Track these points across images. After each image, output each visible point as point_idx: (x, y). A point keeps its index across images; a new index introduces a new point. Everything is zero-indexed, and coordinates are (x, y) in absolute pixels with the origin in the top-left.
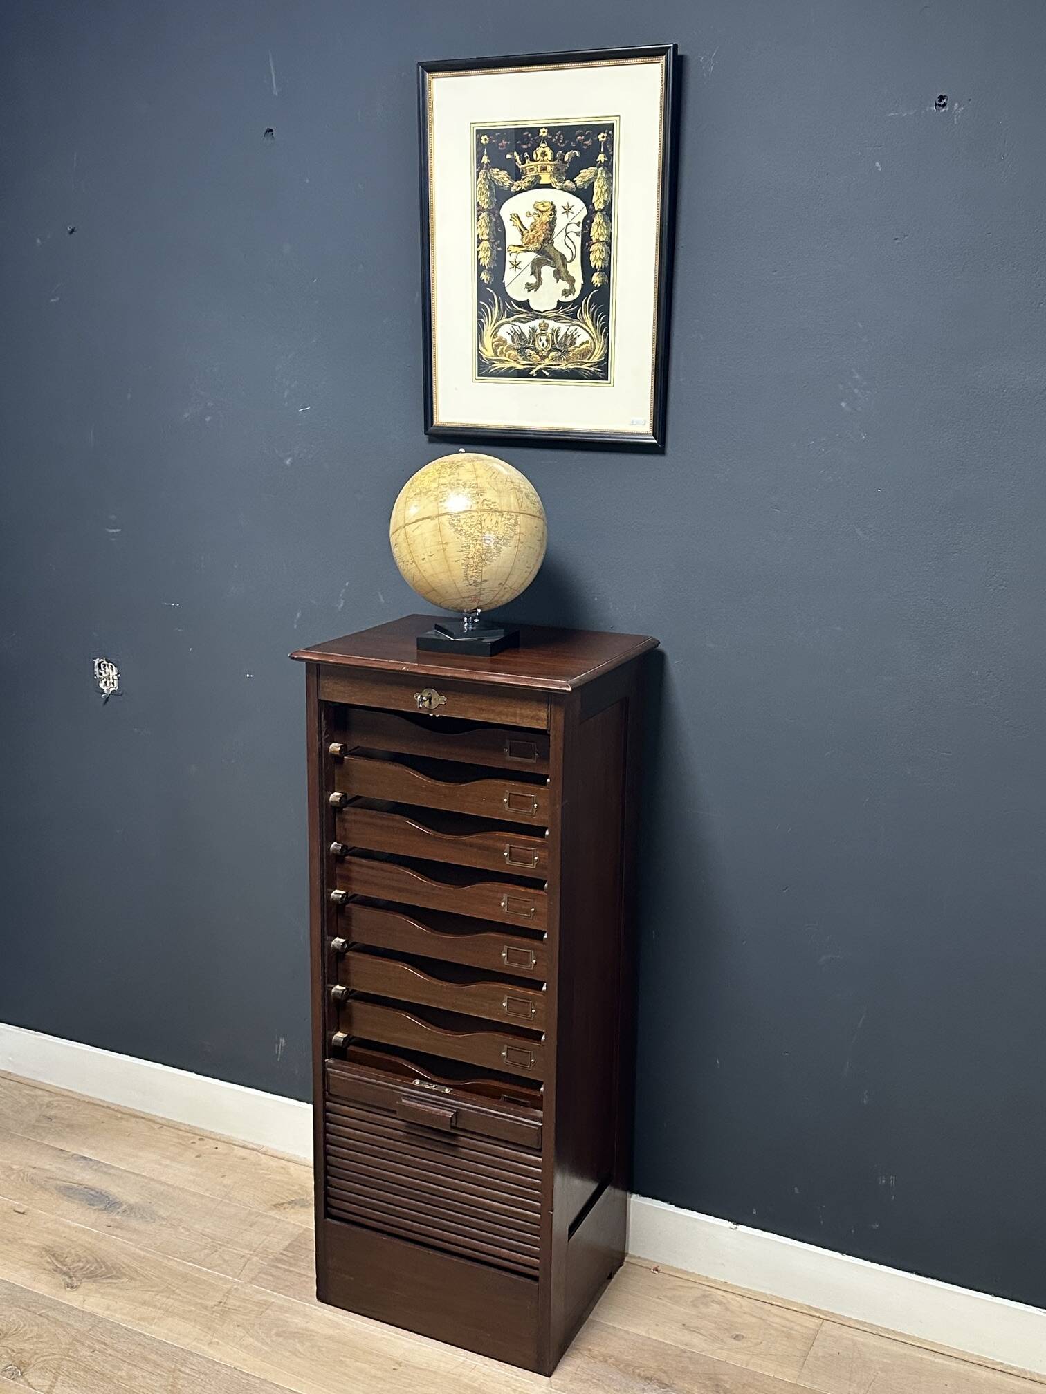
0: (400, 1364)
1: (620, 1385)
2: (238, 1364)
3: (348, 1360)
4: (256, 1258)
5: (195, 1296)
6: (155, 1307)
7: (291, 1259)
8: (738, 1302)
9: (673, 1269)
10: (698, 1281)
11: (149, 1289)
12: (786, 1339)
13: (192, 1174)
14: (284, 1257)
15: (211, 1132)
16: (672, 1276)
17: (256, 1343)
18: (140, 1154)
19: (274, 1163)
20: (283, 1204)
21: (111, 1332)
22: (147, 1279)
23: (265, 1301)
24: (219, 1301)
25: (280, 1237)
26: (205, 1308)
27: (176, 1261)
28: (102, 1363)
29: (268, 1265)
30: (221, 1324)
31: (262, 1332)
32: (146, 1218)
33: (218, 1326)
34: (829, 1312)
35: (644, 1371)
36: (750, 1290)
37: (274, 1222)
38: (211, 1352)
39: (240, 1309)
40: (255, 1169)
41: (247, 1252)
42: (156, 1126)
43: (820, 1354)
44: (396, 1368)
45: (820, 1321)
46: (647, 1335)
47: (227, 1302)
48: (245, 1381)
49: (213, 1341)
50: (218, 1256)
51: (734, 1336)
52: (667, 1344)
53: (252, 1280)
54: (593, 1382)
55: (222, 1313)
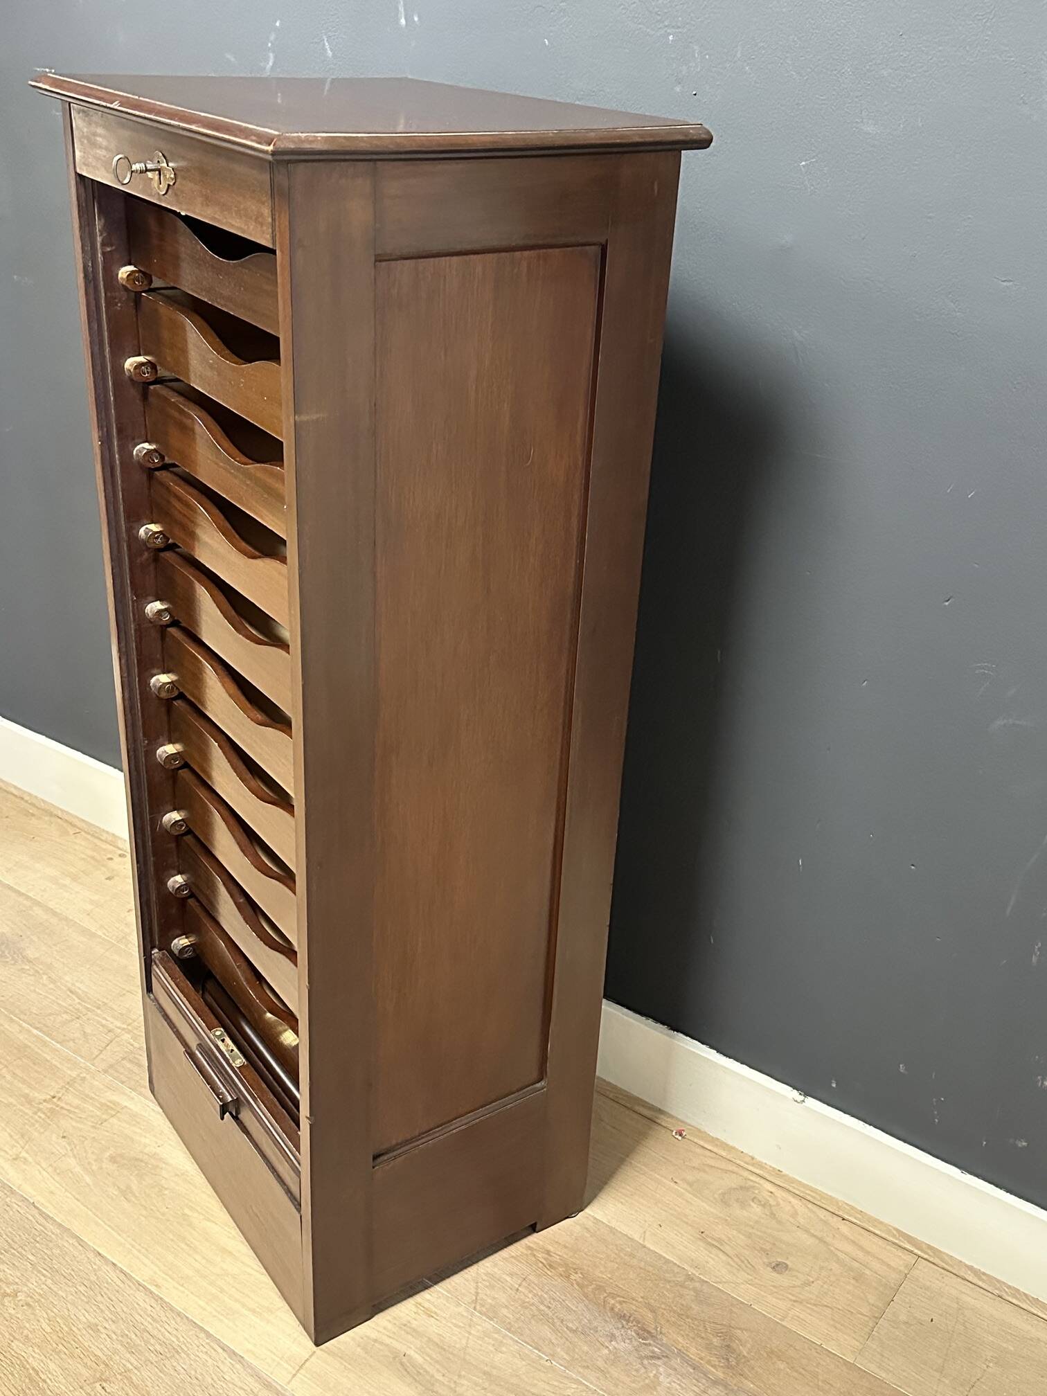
1: (580, 1323)
2: (42, 1200)
3: (196, 1215)
4: (126, 1035)
5: (24, 1082)
8: (793, 1207)
9: (705, 1137)
10: (738, 1162)
12: (853, 1281)
13: (92, 902)
16: (703, 1147)
17: (77, 1169)
18: (37, 865)
26: (29, 1101)
27: (20, 1026)
30: (42, 1130)
31: (93, 1153)
32: (8, 958)
33: (36, 1134)
34: (929, 1247)
35: (620, 1303)
36: (816, 1191)
38: (13, 1175)
39: (76, 1110)
41: (119, 1024)
42: (72, 831)
43: (903, 1318)
45: (911, 1259)
46: (641, 1242)
47: (63, 1098)
48: (39, 1227)
49: (21, 1156)
50: (78, 1025)
51: (773, 1264)
52: (668, 1261)
53: (110, 1069)
54: (539, 1310)
55: (49, 1114)
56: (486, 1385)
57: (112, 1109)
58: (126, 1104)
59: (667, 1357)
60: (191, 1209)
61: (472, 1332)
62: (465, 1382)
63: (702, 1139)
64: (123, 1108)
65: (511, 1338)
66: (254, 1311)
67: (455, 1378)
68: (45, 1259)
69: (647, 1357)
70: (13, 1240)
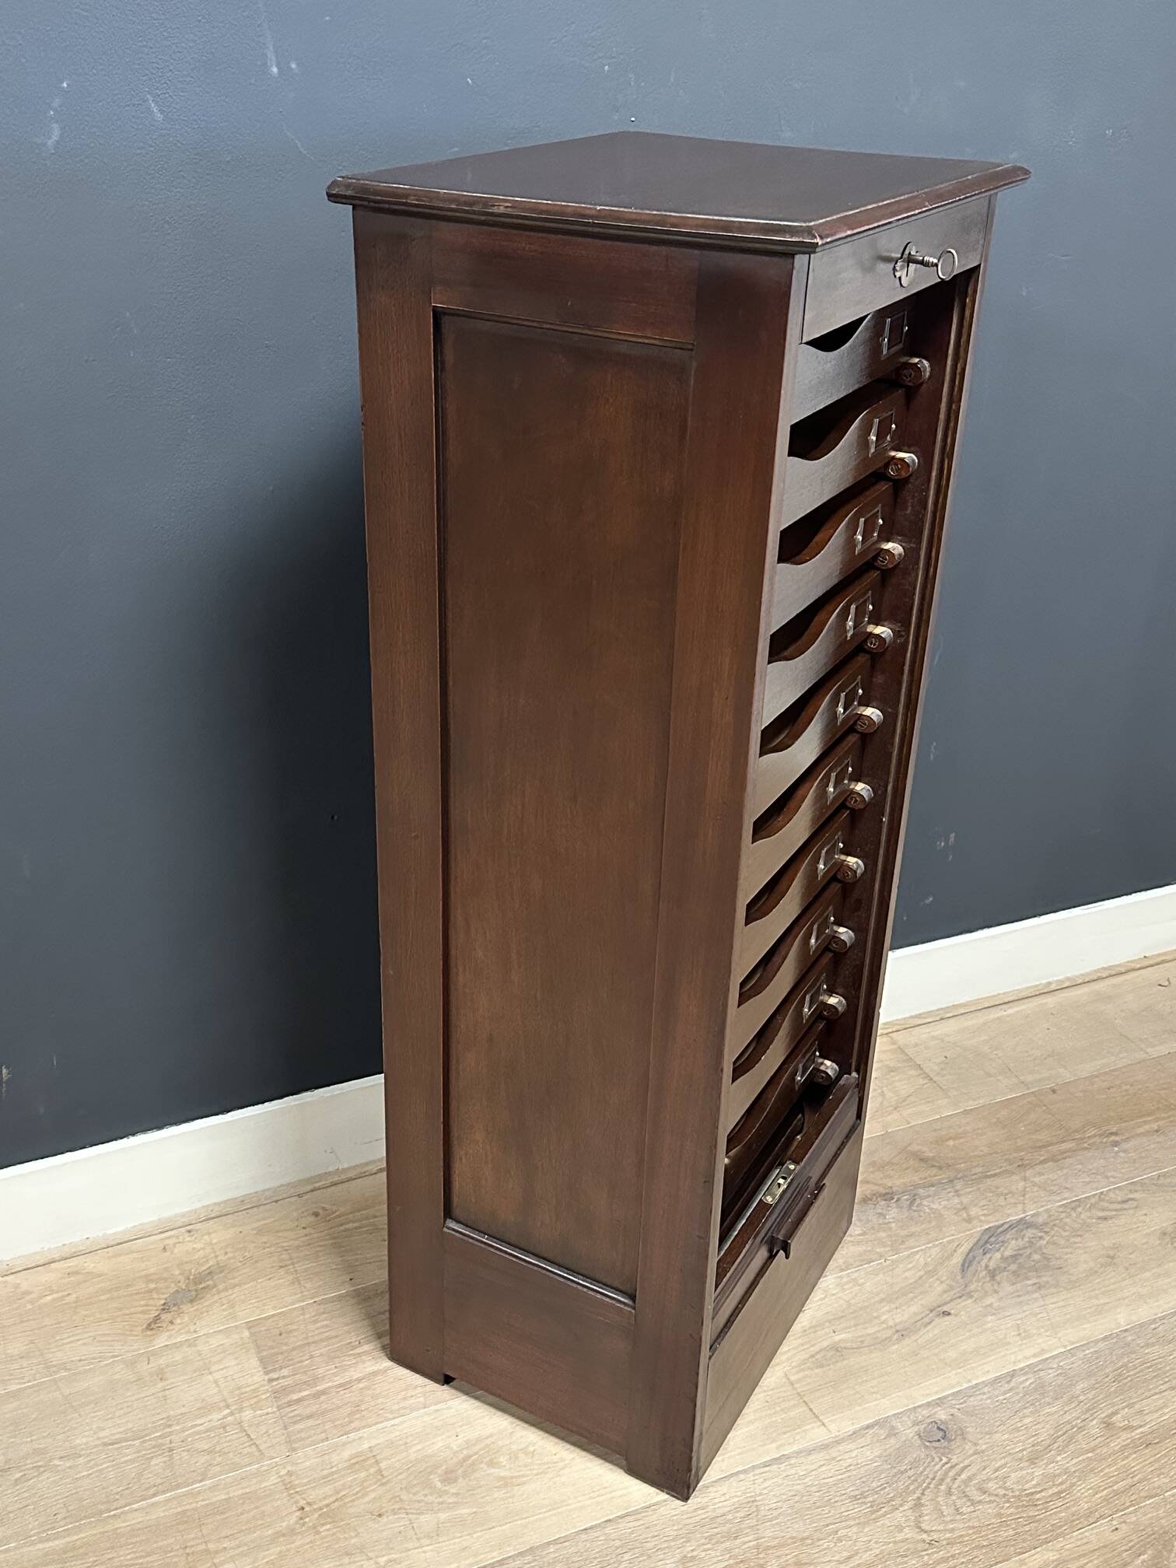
4: (244, 1414)
5: (250, 1531)
14: (282, 1383)
17: (443, 1516)
20: (157, 1318)
23: (352, 1456)
24: (294, 1508)
25: (230, 1362)
26: (292, 1532)
27: (136, 1510)
29: (280, 1408)
30: (352, 1534)
31: (426, 1495)
33: (354, 1541)
37: (187, 1350)
39: (343, 1493)
47: (309, 1500)
57: (364, 1460)
58: (365, 1446)
59: (916, 1195)
61: (833, 1292)
62: (885, 1317)
64: (371, 1451)
65: (853, 1272)
69: (910, 1205)
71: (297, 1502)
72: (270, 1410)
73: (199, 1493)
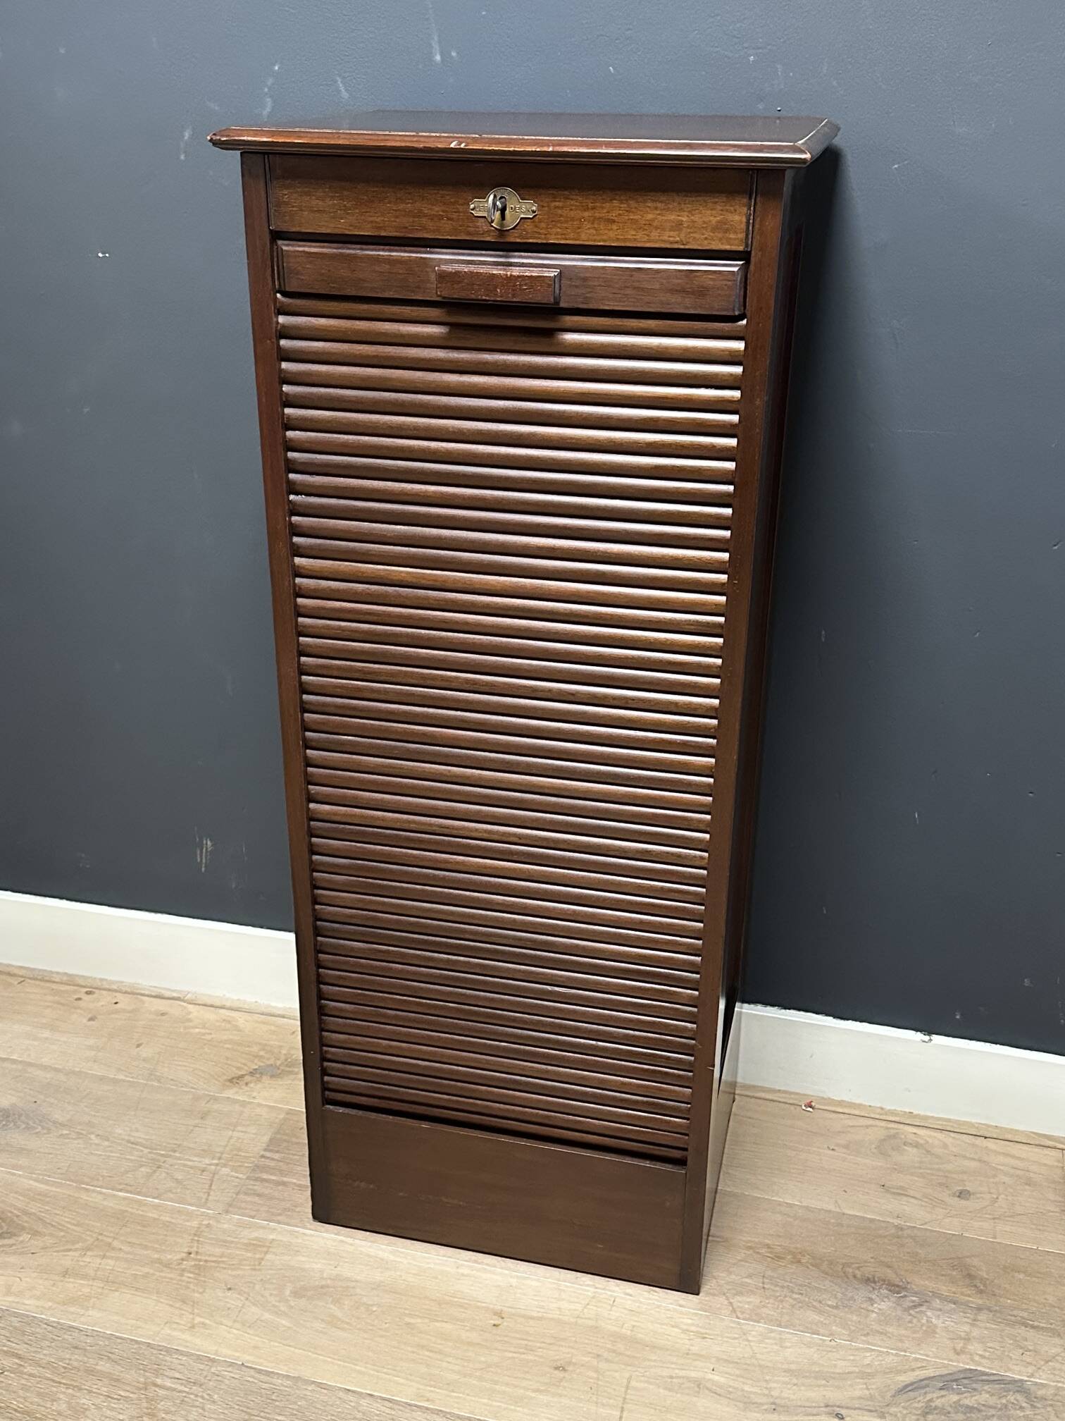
0: (500, 1314)
1: (836, 1298)
2: (251, 1358)
3: (417, 1321)
4: (223, 1169)
5: (146, 1248)
6: (85, 1277)
7: (281, 1164)
8: (940, 1140)
9: (831, 1101)
10: (872, 1116)
11: (69, 1247)
12: (1027, 1187)
13: (90, 1048)
14: (268, 1162)
15: (102, 980)
16: (836, 1112)
17: (267, 1316)
19: (210, 1015)
20: (242, 1076)
21: (24, 1333)
22: (62, 1230)
23: (256, 1239)
24: (186, 1250)
25: (253, 1130)
26: (167, 1265)
27: (101, 1193)
28: (21, 1392)
29: (248, 1178)
30: (200, 1290)
31: (271, 1295)
32: (35, 1129)
33: (196, 1295)
35: (858, 1268)
36: (949, 1120)
37: (237, 1107)
38: (200, 1344)
40: (185, 1028)
41: (207, 1161)
42: (14, 981)
44: (496, 1322)
45: (1058, 1154)
46: (838, 1210)
47: (200, 1251)
48: (265, 1386)
49: (196, 1322)
50: (164, 1175)
51: (958, 1194)
52: (872, 1221)
53: (229, 1208)
54: (795, 1299)
55: (197, 1271)
56: (795, 1381)
57: (260, 1246)
58: (271, 1237)
59: (927, 1302)
60: (410, 1315)
61: (750, 1338)
62: (775, 1385)
63: (829, 1104)
64: (271, 1243)
65: (788, 1333)
66: (537, 1390)
67: (764, 1384)
68: (296, 1415)
69: (911, 1308)
70: (248, 1408)
71: (192, 1247)
72: (241, 1176)
73: (145, 1205)
